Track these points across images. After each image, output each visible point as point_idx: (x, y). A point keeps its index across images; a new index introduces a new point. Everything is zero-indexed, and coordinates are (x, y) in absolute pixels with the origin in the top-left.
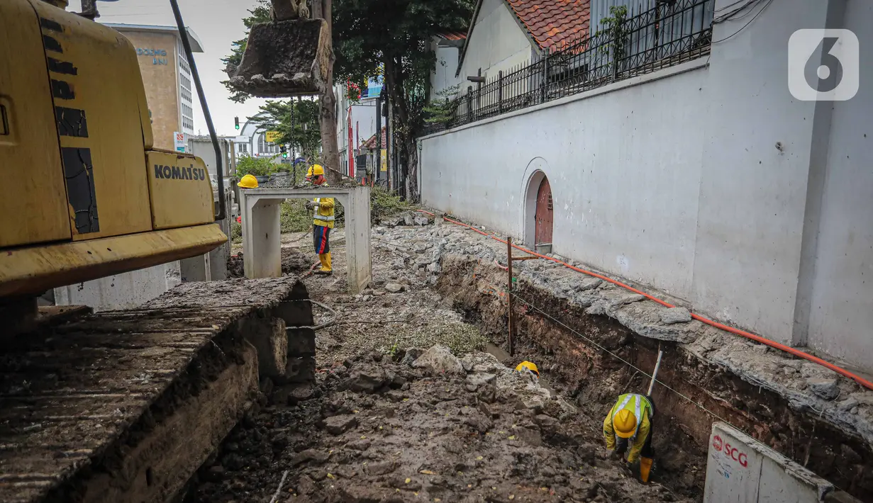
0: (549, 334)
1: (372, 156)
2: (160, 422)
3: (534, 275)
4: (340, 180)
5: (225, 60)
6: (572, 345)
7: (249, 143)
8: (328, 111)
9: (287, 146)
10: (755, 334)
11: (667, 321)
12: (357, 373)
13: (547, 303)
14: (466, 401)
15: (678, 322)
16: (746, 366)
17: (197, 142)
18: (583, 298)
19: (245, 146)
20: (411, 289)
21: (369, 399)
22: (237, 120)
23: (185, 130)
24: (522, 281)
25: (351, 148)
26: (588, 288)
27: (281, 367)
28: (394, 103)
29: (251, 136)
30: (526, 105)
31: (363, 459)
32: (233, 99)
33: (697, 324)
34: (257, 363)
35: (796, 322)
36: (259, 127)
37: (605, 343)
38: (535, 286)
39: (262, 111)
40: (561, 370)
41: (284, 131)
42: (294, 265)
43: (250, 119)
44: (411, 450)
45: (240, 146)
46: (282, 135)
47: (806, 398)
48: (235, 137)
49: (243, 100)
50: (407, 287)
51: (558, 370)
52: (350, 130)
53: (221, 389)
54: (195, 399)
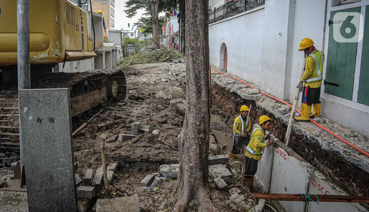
0: (221, 100)
1: (177, 38)
2: (76, 96)
3: (218, 79)
4: (159, 46)
5: (126, 3)
6: (227, 104)
7: (135, 33)
8: (155, 21)
9: (147, 34)
10: (275, 97)
11: (251, 93)
12: (131, 94)
13: (221, 89)
14: (160, 104)
15: (254, 94)
16: (266, 106)
17: (111, 32)
18: (229, 86)
19: (133, 34)
20: (170, 81)
21: (133, 101)
22: (129, 24)
23: (111, 28)
24: (214, 82)
25: (170, 35)
26: (231, 83)
27: (115, 95)
28: (182, 19)
29: (135, 30)
30: (222, 19)
31: (124, 111)
32: (127, 17)
33: (261, 94)
34: (106, 91)
35: (285, 92)
36: (138, 27)
37: (236, 102)
38: (217, 83)
39: (139, 21)
40: (224, 113)
41: (145, 28)
42: (134, 73)
43: (135, 24)
44: (137, 110)
45: (131, 34)
46: (144, 30)
47: (278, 115)
48: (129, 31)
49: (131, 17)
50: (168, 80)
51: (223, 113)
52: (170, 28)
53: (94, 94)
54: (85, 94)
